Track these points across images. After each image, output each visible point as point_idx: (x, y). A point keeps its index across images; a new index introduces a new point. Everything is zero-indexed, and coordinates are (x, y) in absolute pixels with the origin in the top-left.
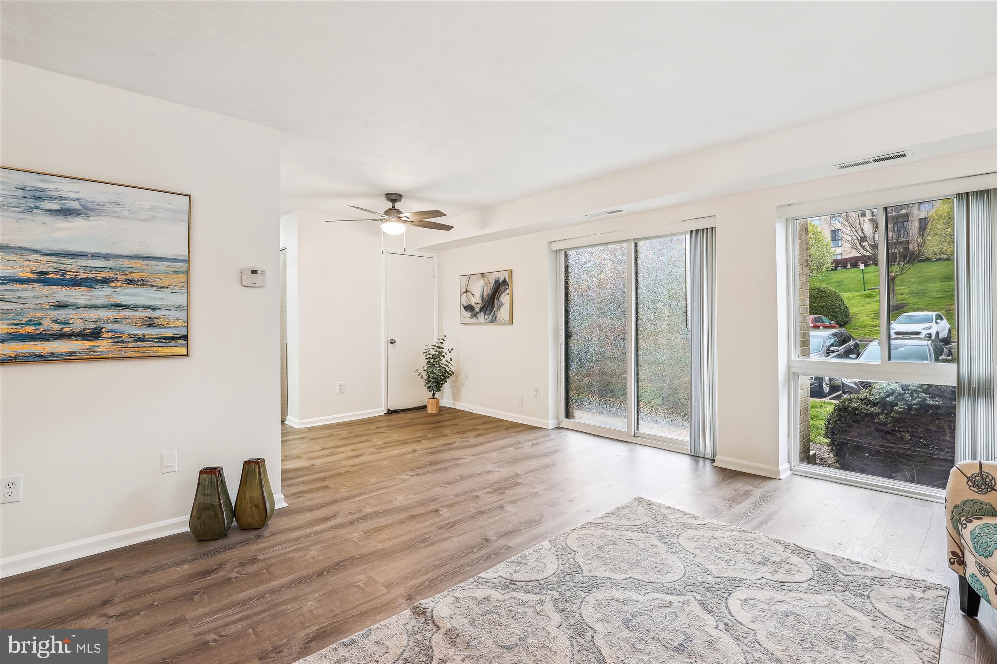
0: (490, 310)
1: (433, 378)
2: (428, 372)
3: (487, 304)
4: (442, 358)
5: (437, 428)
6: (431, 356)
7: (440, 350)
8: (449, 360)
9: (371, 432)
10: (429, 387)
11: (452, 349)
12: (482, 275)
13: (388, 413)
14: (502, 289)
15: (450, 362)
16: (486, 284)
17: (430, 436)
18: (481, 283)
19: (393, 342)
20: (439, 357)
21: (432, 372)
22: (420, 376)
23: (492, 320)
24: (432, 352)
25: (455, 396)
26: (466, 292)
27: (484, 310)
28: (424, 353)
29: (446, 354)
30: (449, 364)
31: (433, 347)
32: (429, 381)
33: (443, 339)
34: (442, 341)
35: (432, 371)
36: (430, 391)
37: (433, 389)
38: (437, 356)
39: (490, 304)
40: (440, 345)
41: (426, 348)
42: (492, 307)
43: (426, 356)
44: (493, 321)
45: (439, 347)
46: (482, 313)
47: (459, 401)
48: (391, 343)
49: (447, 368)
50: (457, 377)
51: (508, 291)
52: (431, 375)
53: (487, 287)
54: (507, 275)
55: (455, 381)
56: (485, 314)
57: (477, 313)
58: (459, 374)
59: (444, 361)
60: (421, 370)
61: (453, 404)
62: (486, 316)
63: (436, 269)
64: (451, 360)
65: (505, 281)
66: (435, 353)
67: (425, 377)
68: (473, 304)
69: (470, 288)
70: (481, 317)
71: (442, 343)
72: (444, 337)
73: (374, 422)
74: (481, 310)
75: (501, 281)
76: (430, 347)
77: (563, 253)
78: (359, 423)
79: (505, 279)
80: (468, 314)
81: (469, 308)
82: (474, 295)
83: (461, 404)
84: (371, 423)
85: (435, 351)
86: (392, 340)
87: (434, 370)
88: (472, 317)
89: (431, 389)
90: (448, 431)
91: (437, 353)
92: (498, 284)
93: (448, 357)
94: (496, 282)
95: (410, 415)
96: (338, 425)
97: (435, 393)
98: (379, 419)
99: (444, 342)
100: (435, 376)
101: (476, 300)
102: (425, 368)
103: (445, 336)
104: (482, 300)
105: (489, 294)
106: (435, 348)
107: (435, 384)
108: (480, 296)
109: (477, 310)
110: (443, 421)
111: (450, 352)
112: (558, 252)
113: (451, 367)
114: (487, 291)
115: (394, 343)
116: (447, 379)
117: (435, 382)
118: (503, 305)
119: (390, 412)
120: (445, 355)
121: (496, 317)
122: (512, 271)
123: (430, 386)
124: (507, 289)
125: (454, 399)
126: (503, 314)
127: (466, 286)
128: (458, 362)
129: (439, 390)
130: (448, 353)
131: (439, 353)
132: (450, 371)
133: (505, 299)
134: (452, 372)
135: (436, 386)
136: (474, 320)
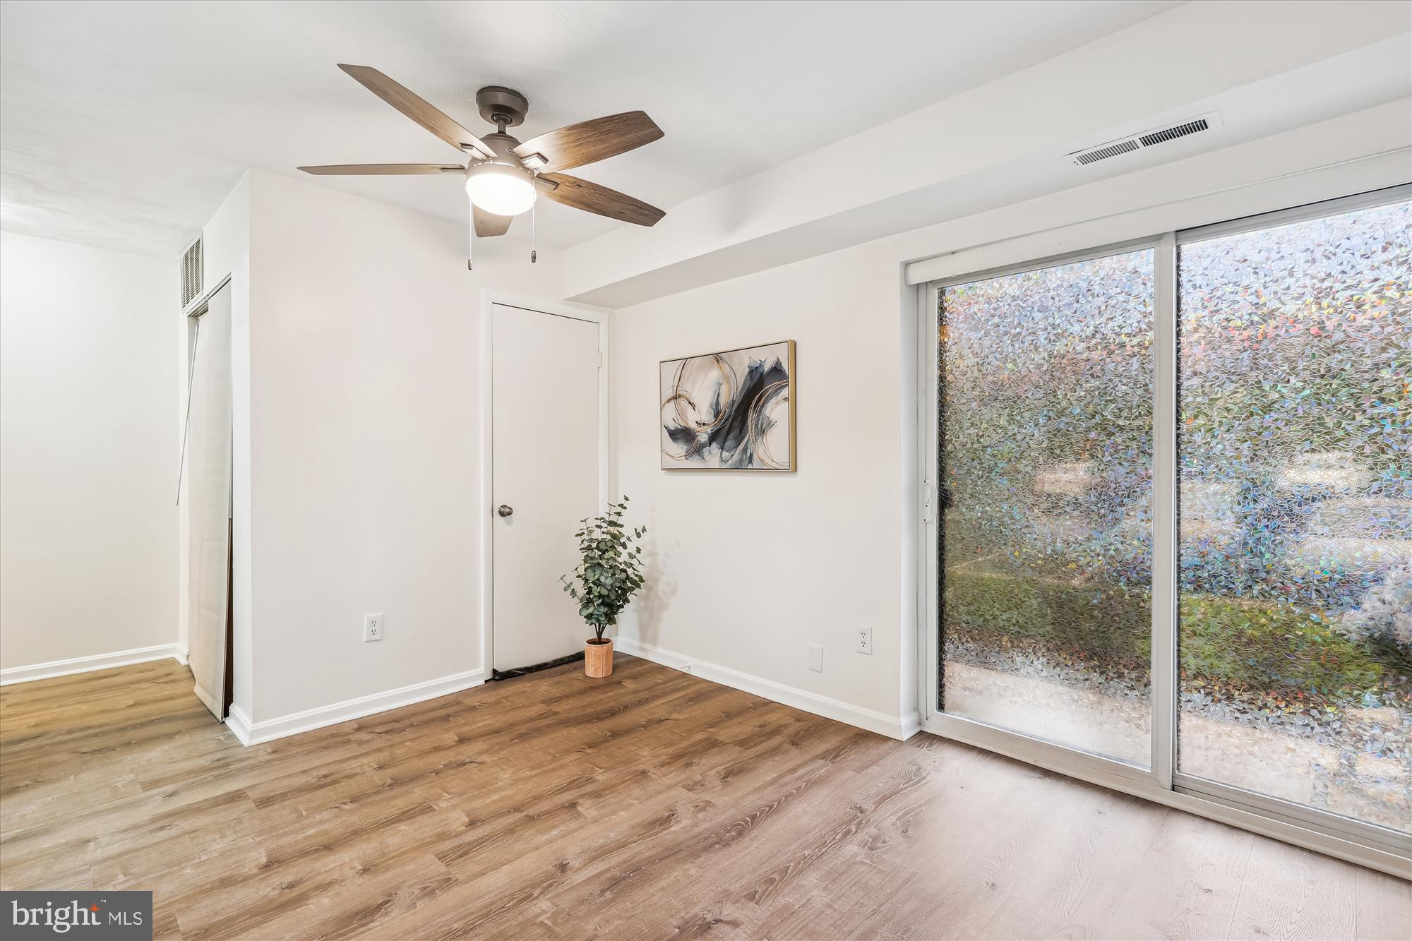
0: (735, 438)
1: (600, 596)
2: (586, 581)
3: (728, 424)
4: (620, 549)
5: (615, 735)
6: (594, 545)
7: (613, 529)
8: (634, 552)
9: (438, 760)
10: (589, 617)
11: (644, 530)
12: (717, 357)
13: (493, 679)
14: (770, 387)
15: (637, 555)
16: (726, 377)
17: (601, 777)
18: (714, 374)
19: (505, 513)
20: (613, 547)
21: (597, 583)
22: (570, 591)
23: (741, 461)
24: (598, 535)
25: (647, 631)
26: (675, 398)
27: (721, 438)
28: (577, 535)
29: (629, 539)
30: (634, 562)
31: (599, 523)
32: (590, 601)
33: (621, 505)
34: (620, 509)
35: (598, 579)
36: (592, 624)
37: (598, 620)
38: (609, 544)
39: (736, 424)
40: (614, 518)
41: (583, 525)
42: (741, 431)
43: (582, 542)
44: (745, 464)
45: (612, 524)
46: (714, 445)
47: (654, 642)
48: (502, 514)
49: (630, 571)
50: (650, 588)
51: (785, 392)
52: (596, 590)
53: (728, 383)
54: (783, 355)
55: (647, 598)
56: (722, 448)
57: (703, 446)
58: (656, 581)
59: (624, 557)
60: (572, 577)
61: (642, 649)
62: (725, 454)
63: (604, 348)
64: (639, 550)
65: (777, 370)
66: (604, 536)
67: (581, 592)
68: (693, 425)
69: (686, 388)
70: (714, 455)
71: (619, 514)
72: (622, 501)
73: (457, 714)
74: (713, 438)
75: (767, 368)
76: (592, 523)
77: (935, 293)
78: (414, 720)
79: (778, 363)
80: (679, 449)
81: (682, 434)
82: (696, 403)
83: (660, 650)
84: (446, 718)
85: (604, 533)
86: (504, 506)
87: (602, 579)
88: (688, 455)
89: (594, 621)
90: (645, 752)
91: (609, 537)
92: (758, 375)
93: (631, 548)
94: (752, 371)
95: (543, 686)
96: (362, 726)
97: (604, 628)
98: (469, 702)
99: (623, 511)
100: (604, 592)
101: (700, 416)
102: (581, 571)
103: (627, 499)
104: (716, 416)
105: (733, 402)
106: (604, 525)
107: (603, 609)
108: (711, 406)
109: (703, 438)
110: (626, 708)
111: (639, 535)
112: (922, 291)
113: (639, 568)
114: (729, 395)
115: (509, 514)
116: (629, 596)
117: (603, 604)
118: (770, 425)
119: (500, 677)
120: (627, 542)
121: (751, 455)
122: (795, 343)
123: (592, 614)
124: (784, 387)
125: (643, 639)
126: (773, 446)
127: (676, 384)
128: (653, 554)
129: (611, 620)
130: (634, 538)
131: (614, 537)
132: (636, 575)
133: (776, 410)
134: (641, 578)
135: (606, 614)
136: (695, 462)
